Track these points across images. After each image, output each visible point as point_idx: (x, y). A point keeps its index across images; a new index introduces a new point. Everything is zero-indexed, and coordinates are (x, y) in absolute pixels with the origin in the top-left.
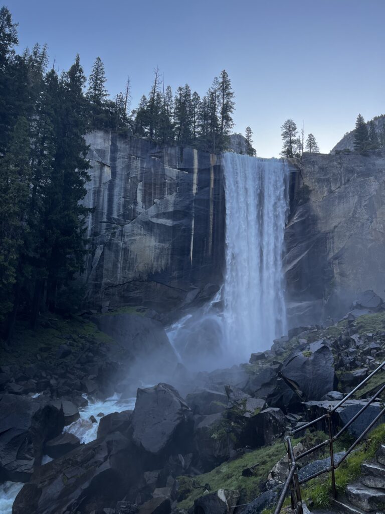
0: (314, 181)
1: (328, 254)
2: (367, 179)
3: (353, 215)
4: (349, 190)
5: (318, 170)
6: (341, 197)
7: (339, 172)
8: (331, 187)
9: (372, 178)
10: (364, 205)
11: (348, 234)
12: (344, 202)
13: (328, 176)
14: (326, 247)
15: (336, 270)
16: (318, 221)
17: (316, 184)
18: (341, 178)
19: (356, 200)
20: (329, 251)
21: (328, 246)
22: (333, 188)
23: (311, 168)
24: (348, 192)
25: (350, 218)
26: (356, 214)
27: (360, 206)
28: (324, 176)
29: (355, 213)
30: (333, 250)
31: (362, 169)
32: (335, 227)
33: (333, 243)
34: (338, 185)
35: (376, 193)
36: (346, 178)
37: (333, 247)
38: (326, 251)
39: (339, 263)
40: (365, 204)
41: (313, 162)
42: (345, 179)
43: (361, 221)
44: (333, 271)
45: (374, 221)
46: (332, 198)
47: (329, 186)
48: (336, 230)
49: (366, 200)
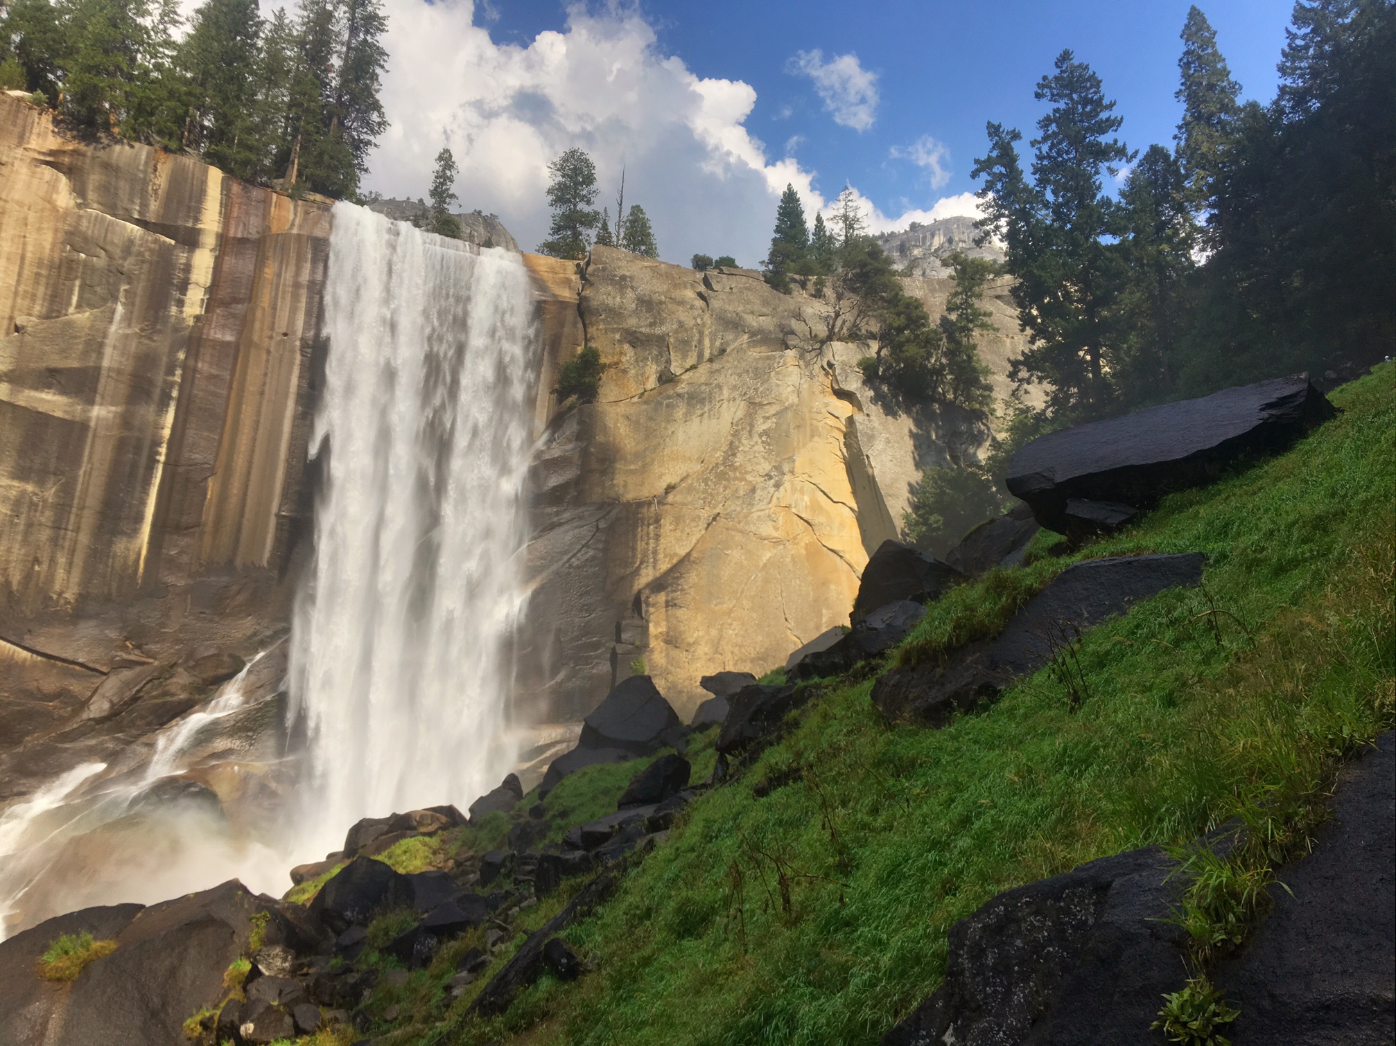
0: (617, 336)
1: (637, 572)
2: (777, 354)
3: (725, 459)
4: (721, 379)
5: (634, 306)
6: (695, 399)
7: (699, 321)
8: (668, 362)
9: (790, 353)
10: (761, 430)
11: (706, 514)
12: (702, 415)
13: (664, 329)
14: (634, 549)
15: (657, 624)
16: (618, 465)
17: (626, 347)
18: (700, 341)
19: (740, 414)
20: (641, 563)
21: (640, 545)
22: (675, 368)
23: (614, 298)
24: (720, 387)
25: (717, 464)
26: (734, 455)
27: (750, 432)
28: (652, 325)
29: (732, 450)
30: (655, 561)
31: (767, 322)
32: (670, 488)
33: (657, 537)
34: (691, 361)
35: (796, 400)
36: (718, 343)
37: (655, 552)
38: (635, 563)
39: (667, 604)
40: (765, 427)
41: (623, 278)
42: (712, 344)
43: (749, 478)
44: (647, 628)
45: (787, 485)
46: (669, 397)
47: (664, 359)
48: (670, 498)
49: (768, 418)
